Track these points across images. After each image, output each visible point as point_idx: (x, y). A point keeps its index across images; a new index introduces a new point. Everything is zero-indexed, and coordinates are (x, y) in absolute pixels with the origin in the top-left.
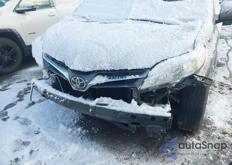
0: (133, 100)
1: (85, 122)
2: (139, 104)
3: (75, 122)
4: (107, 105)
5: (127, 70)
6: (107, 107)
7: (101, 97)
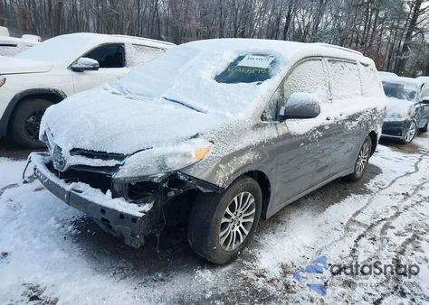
0: (109, 191)
1: (86, 222)
2: (113, 197)
3: (73, 220)
4: (81, 192)
5: (106, 152)
6: (80, 195)
7: (80, 183)
